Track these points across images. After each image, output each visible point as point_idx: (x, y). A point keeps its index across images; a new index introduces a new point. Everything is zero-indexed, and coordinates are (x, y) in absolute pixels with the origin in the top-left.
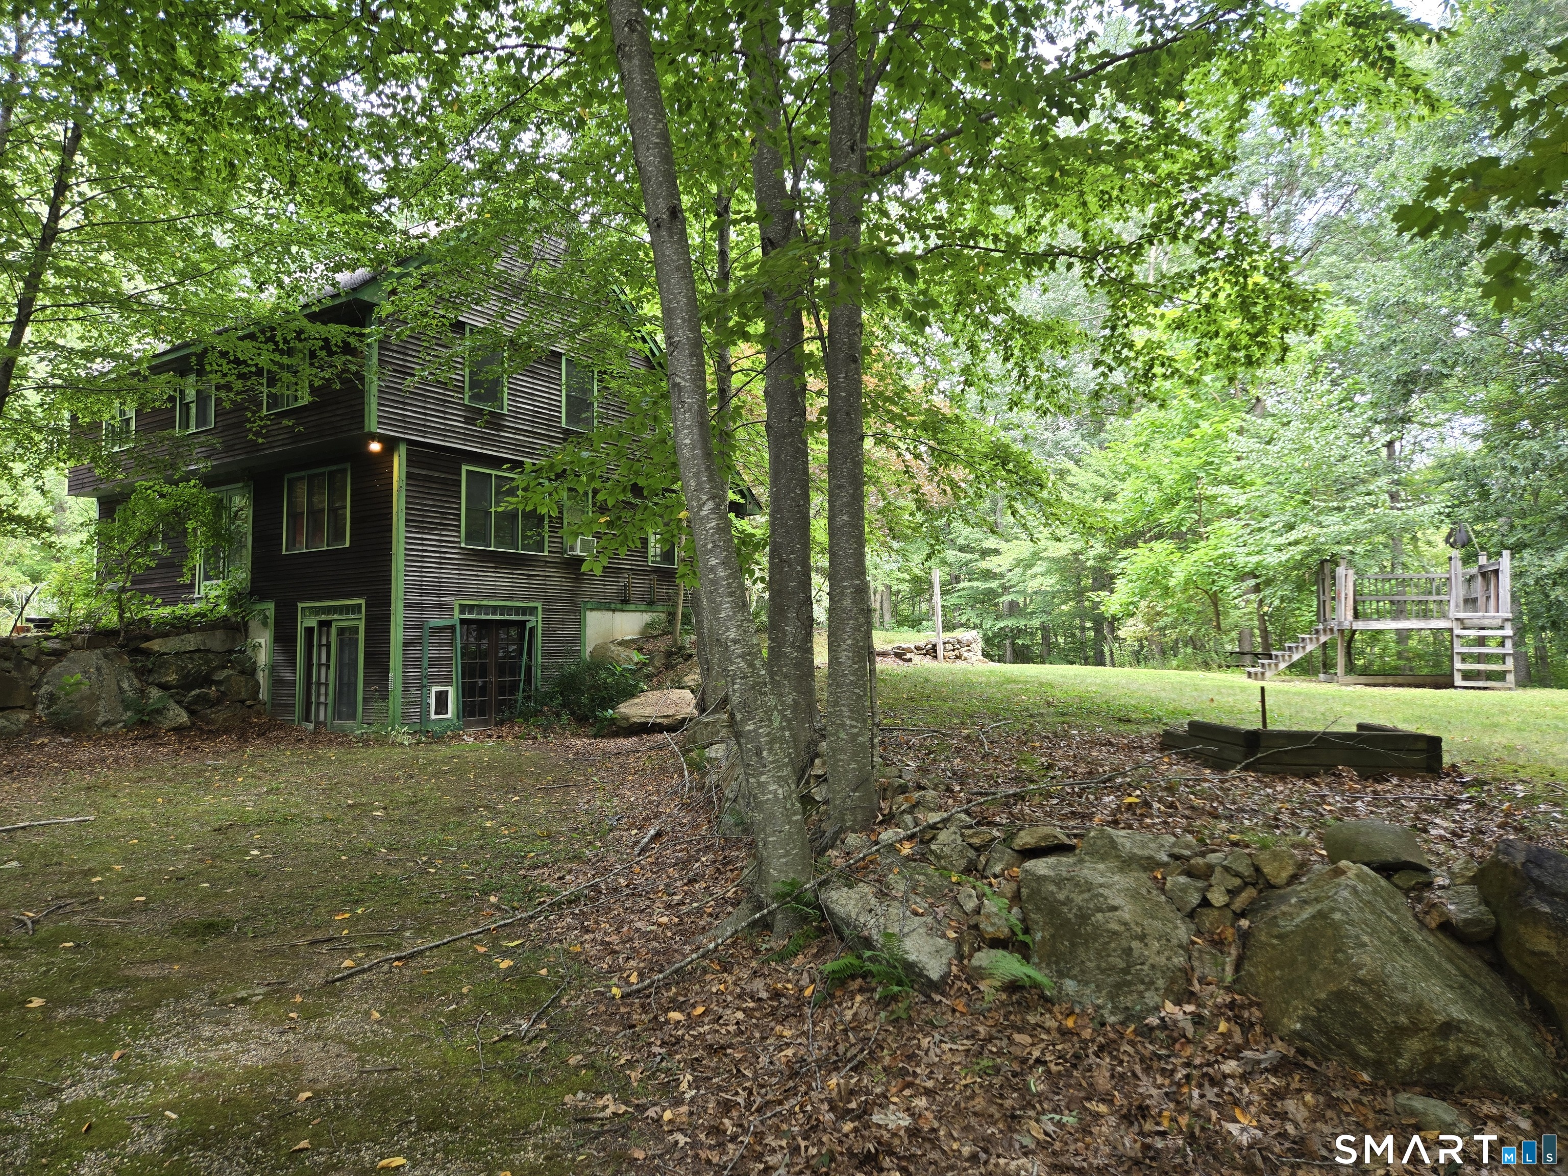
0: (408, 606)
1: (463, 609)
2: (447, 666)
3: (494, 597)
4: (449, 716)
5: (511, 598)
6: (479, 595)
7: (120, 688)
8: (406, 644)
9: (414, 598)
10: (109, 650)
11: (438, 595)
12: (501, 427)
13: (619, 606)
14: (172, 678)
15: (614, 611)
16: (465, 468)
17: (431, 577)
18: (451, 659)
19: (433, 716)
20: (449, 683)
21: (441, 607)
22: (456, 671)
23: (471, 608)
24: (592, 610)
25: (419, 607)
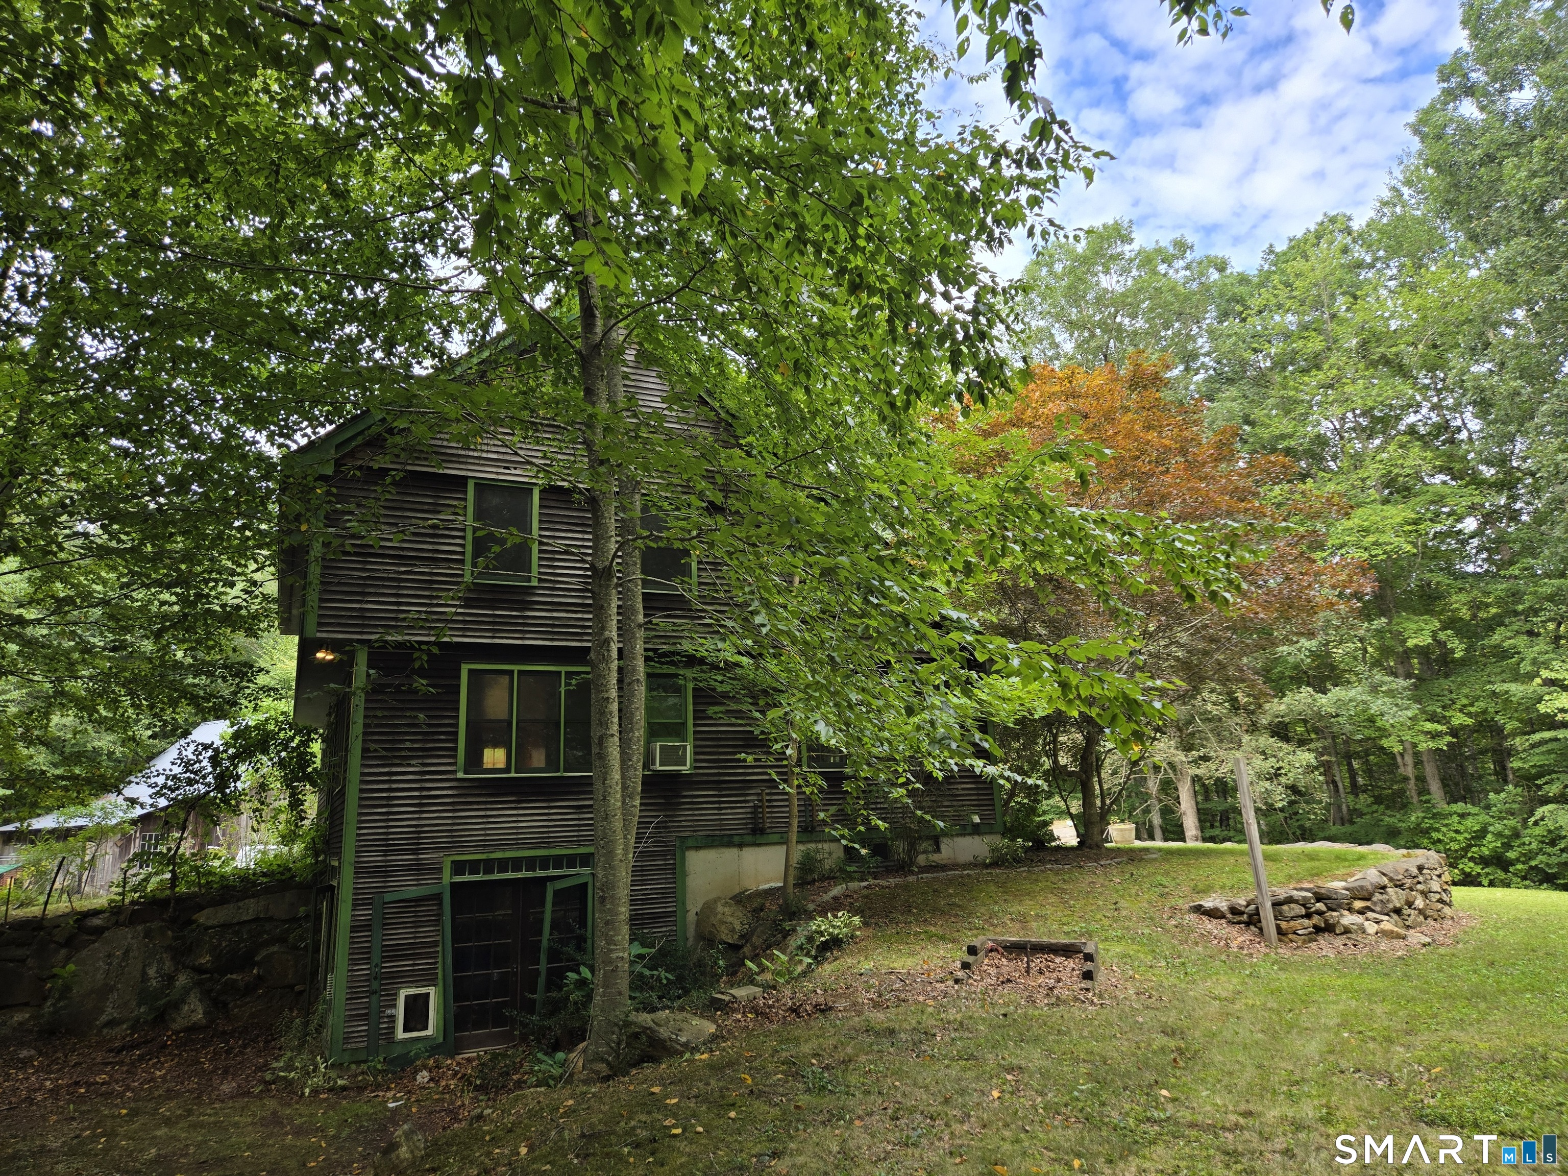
0: (360, 871)
1: (458, 868)
2: (428, 955)
3: (517, 844)
4: (429, 1032)
5: (548, 845)
6: (487, 845)
7: (144, 974)
8: (354, 929)
9: (374, 858)
10: (155, 925)
11: (415, 852)
12: (528, 605)
13: (749, 839)
14: (205, 960)
15: (741, 846)
16: (465, 668)
17: (402, 827)
18: (435, 944)
19: (400, 1035)
20: (432, 982)
21: (418, 869)
22: (444, 962)
23: (474, 867)
24: (698, 848)
25: (383, 871)
